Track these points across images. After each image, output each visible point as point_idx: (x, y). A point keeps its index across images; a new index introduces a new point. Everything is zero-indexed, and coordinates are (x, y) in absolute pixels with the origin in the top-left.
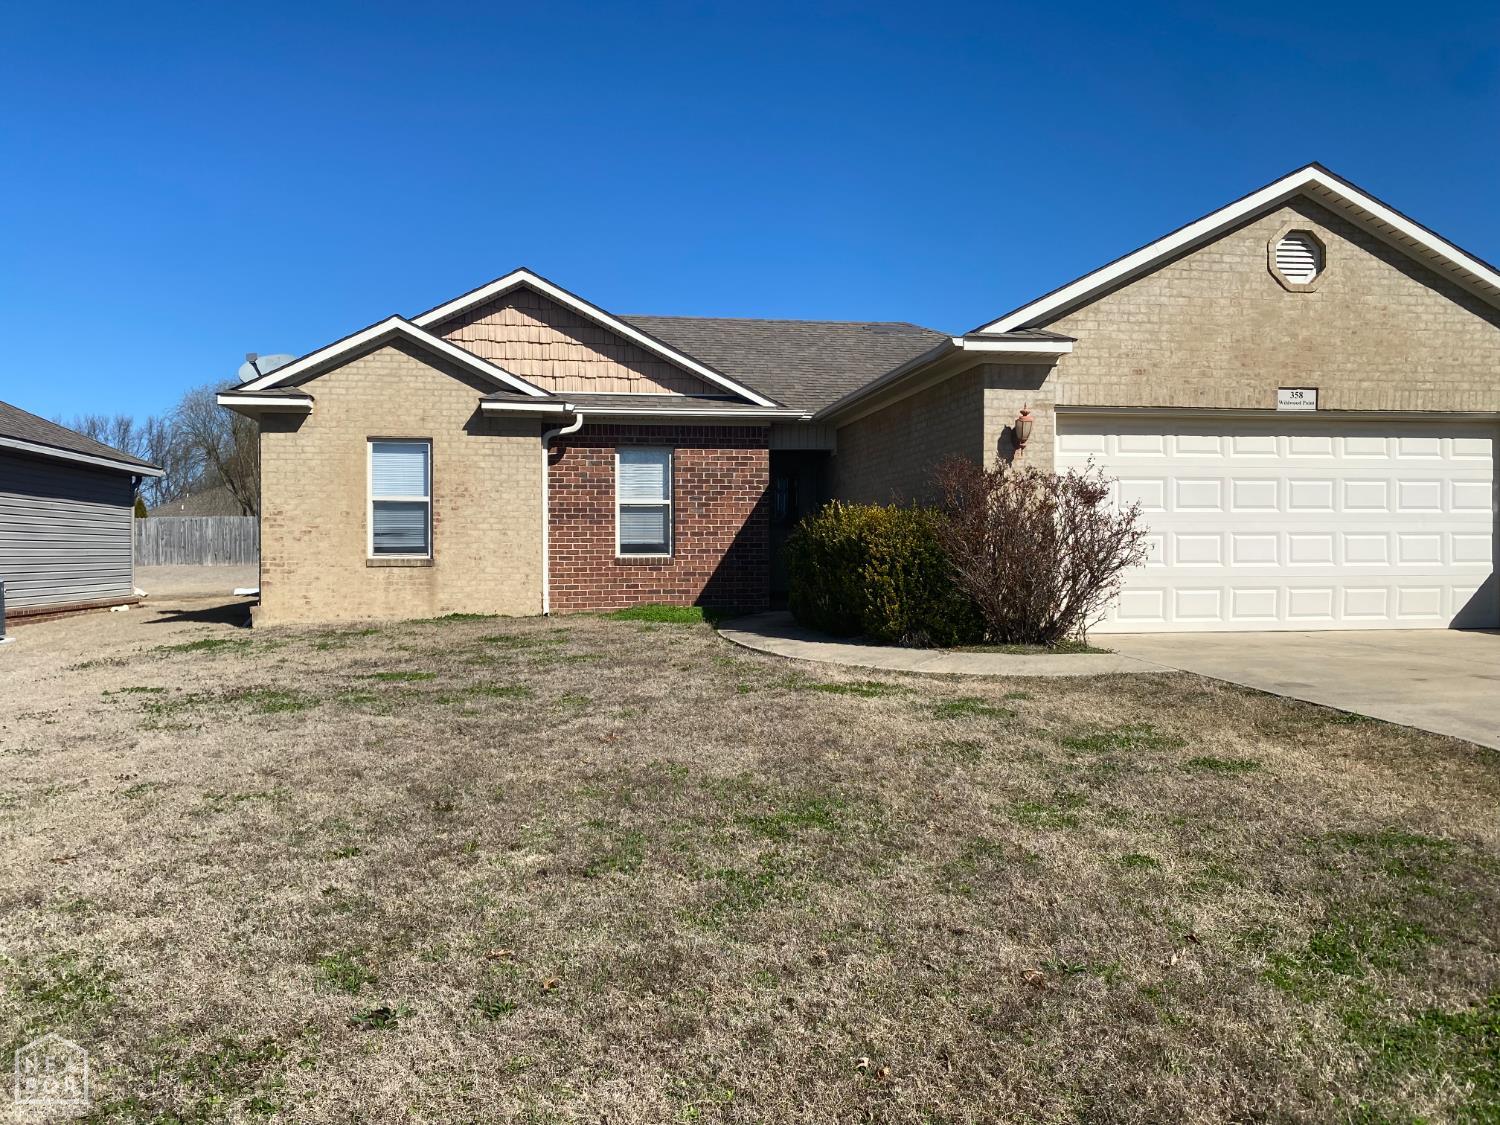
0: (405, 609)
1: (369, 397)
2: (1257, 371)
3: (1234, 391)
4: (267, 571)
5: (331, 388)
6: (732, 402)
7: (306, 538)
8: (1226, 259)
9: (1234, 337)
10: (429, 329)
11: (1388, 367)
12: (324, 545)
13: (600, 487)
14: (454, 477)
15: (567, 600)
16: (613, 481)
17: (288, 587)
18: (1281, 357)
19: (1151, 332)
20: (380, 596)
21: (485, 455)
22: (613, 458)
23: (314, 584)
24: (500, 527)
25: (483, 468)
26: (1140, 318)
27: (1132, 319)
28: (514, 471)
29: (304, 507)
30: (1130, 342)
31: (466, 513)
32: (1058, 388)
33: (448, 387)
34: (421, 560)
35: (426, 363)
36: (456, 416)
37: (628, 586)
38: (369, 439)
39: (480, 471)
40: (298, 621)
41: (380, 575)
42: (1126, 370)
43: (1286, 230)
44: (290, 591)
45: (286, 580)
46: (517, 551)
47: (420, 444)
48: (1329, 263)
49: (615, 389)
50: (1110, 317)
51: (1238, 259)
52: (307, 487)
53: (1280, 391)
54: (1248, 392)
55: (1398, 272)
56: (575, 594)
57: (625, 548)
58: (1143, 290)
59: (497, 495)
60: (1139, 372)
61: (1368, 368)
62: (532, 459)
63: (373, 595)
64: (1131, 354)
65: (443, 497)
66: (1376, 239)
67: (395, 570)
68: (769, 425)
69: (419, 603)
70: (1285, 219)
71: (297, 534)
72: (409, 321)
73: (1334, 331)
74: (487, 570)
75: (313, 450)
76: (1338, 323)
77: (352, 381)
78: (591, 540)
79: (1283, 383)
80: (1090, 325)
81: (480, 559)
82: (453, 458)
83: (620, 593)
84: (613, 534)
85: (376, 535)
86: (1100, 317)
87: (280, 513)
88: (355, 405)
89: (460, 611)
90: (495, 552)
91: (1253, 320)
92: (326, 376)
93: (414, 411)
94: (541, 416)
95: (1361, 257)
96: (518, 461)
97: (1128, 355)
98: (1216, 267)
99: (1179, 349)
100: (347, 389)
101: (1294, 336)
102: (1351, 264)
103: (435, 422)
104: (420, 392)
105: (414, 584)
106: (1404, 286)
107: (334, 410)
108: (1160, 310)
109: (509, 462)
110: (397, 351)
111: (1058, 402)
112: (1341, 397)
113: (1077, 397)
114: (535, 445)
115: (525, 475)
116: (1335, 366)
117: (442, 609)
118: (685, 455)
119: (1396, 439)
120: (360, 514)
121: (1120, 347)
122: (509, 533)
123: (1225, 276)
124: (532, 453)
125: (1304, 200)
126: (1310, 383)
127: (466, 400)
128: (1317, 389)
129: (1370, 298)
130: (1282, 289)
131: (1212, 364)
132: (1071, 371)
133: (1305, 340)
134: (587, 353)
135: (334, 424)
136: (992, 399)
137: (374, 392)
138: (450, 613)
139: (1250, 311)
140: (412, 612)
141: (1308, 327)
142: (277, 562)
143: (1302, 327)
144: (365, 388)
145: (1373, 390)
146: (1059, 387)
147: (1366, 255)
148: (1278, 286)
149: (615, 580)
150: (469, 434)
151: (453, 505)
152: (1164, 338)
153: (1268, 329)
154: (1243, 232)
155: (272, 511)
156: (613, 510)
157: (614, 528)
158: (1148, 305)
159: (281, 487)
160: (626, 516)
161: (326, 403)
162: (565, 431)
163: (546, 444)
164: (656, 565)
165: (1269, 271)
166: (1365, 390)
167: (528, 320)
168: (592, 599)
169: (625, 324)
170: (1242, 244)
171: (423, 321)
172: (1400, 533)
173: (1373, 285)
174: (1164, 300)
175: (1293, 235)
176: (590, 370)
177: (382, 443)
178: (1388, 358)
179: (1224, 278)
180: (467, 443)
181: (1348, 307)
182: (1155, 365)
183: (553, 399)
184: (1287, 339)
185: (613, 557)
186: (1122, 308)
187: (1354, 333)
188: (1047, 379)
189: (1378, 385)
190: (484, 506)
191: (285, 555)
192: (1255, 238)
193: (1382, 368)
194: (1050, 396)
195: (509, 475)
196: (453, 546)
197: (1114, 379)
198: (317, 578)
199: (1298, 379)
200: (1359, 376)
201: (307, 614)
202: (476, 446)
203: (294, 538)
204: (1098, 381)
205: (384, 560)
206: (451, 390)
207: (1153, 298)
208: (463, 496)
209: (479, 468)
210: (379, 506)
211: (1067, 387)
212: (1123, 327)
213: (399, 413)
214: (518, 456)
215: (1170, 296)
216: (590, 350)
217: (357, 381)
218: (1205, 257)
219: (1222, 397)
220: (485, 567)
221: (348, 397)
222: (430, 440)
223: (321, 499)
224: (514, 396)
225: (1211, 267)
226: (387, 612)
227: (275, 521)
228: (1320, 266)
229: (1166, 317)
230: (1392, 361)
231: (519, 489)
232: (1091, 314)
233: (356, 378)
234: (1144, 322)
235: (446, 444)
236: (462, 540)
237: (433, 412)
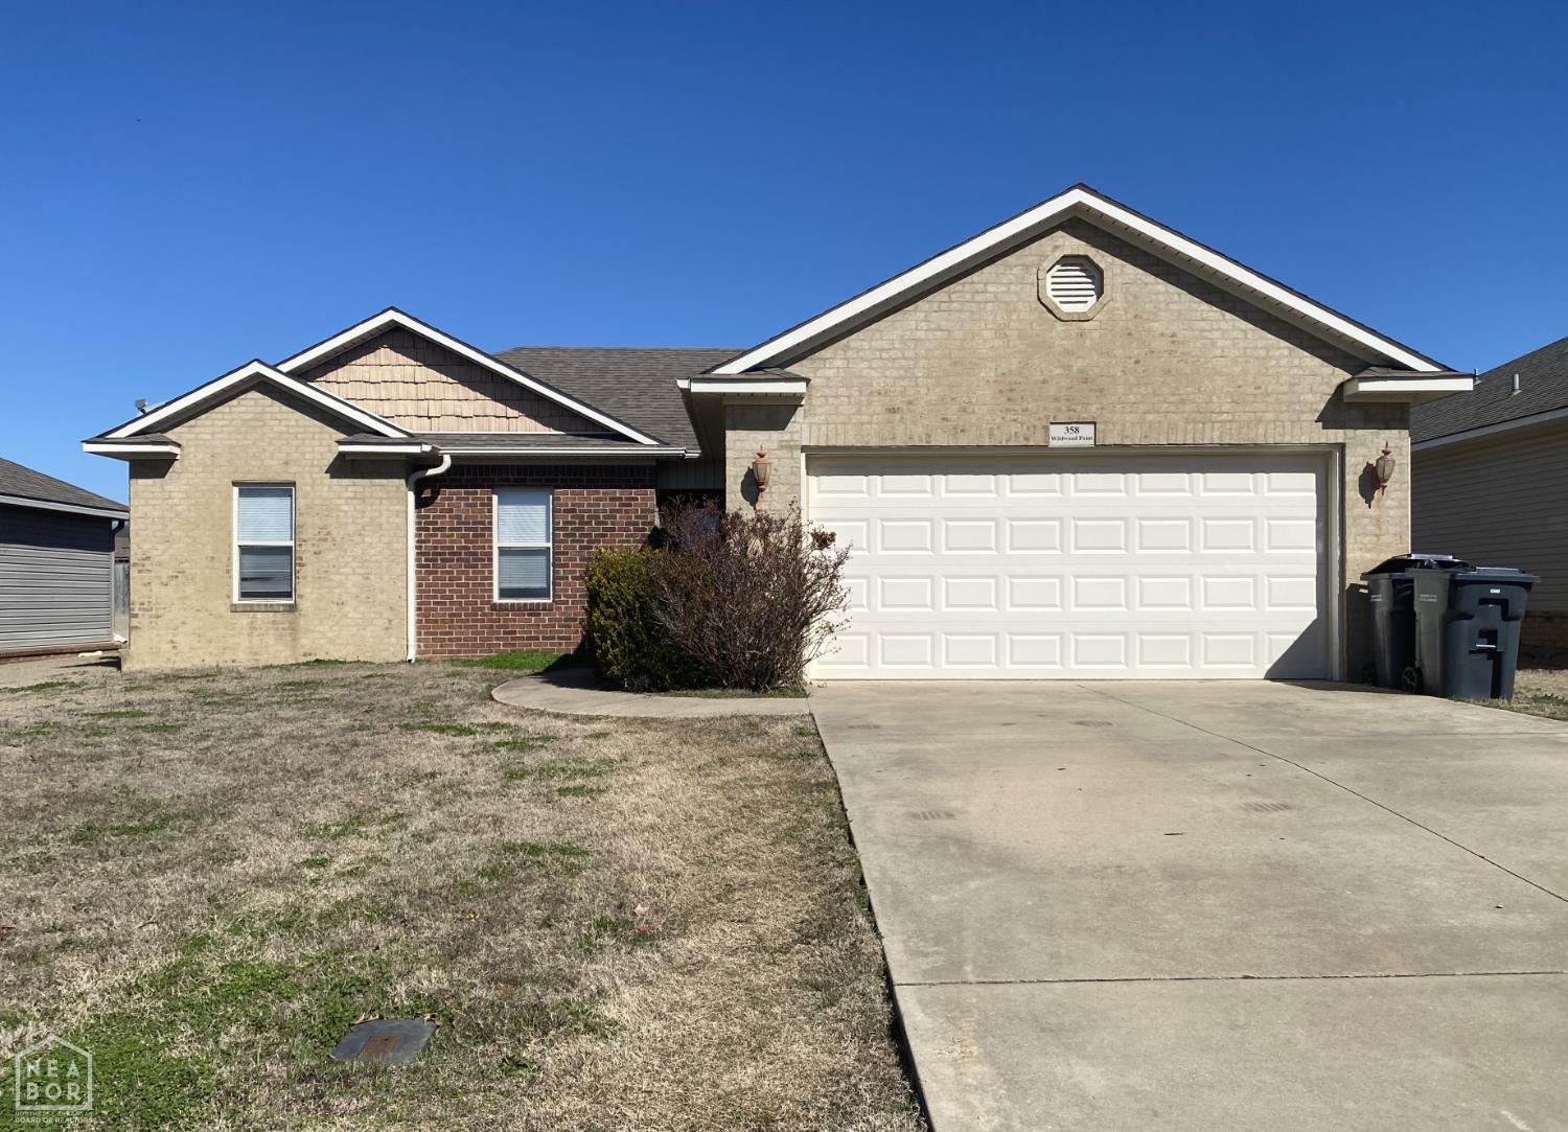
0: (268, 654)
1: (234, 442)
2: (1025, 405)
3: (998, 427)
4: (136, 616)
5: (197, 434)
6: (613, 440)
7: (173, 583)
8: (991, 288)
9: (999, 370)
10: (293, 374)
11: (1177, 397)
12: (190, 590)
13: (476, 529)
14: (317, 520)
15: (441, 646)
16: (490, 523)
17: (155, 632)
18: (1052, 390)
19: (907, 369)
20: (244, 641)
21: (347, 498)
22: (491, 499)
23: (180, 630)
24: (362, 571)
25: (346, 512)
26: (893, 354)
27: (884, 355)
28: (376, 514)
29: (171, 551)
30: (883, 379)
31: (329, 557)
32: (803, 429)
33: (311, 430)
34: (284, 605)
35: (290, 407)
36: (318, 460)
37: (505, 633)
38: (235, 484)
39: (342, 514)
40: (165, 665)
41: (244, 620)
42: (878, 409)
43: (1058, 255)
44: (158, 635)
45: (154, 625)
46: (379, 596)
47: (284, 489)
48: (1107, 288)
49: (493, 428)
50: (861, 354)
51: (1004, 288)
52: (174, 533)
53: (1052, 427)
54: (1015, 428)
55: (1189, 296)
56: (450, 640)
57: (504, 593)
58: (897, 324)
59: (360, 539)
60: (893, 411)
61: (1155, 400)
62: (395, 501)
63: (237, 640)
64: (883, 392)
65: (305, 541)
66: (1163, 261)
67: (259, 615)
68: (654, 463)
69: (281, 648)
70: (1058, 244)
71: (164, 580)
72: (274, 368)
73: (1114, 361)
74: (349, 615)
75: (180, 495)
76: (1119, 352)
77: (217, 426)
78: (467, 585)
79: (1054, 418)
80: (839, 363)
81: (343, 603)
82: (316, 502)
83: (497, 639)
84: (491, 578)
85: (243, 579)
86: (850, 354)
87: (148, 558)
88: (220, 450)
89: (321, 657)
90: (357, 597)
91: (1020, 352)
92: (192, 422)
93: (277, 455)
94: (404, 458)
95: (1145, 281)
96: (381, 503)
97: (880, 393)
98: (979, 298)
99: (938, 385)
100: (213, 434)
101: (1068, 368)
102: (1134, 288)
103: (299, 466)
104: (284, 436)
105: (277, 629)
106: (1196, 310)
107: (201, 456)
108: (916, 345)
109: (371, 505)
110: (261, 396)
111: (805, 443)
112: (1123, 431)
113: (825, 438)
114: (398, 487)
115: (388, 517)
116: (1115, 399)
117: (305, 655)
118: (567, 496)
119: (1201, 475)
120: (225, 559)
121: (872, 385)
122: (372, 577)
123: (989, 306)
124: (396, 497)
125: (1076, 222)
126: (1085, 416)
127: (327, 444)
128: (1095, 423)
129: (1156, 325)
130: (1053, 318)
131: (974, 400)
132: (819, 411)
133: (1081, 371)
134: (463, 391)
135: (200, 469)
136: (735, 441)
137: (239, 436)
138: (313, 658)
139: (1018, 343)
140: (275, 657)
141: (1083, 358)
142: (144, 607)
143: (1077, 358)
144: (230, 433)
145: (1160, 422)
146: (805, 427)
147: (1151, 278)
148: (1050, 315)
149: (492, 627)
150: (332, 477)
151: (315, 549)
152: (920, 375)
153: (1037, 361)
154: (1010, 259)
155: (140, 556)
156: (491, 554)
157: (491, 572)
158: (903, 340)
159: (150, 533)
160: (505, 558)
161: (192, 449)
162: (431, 472)
163: (412, 485)
164: (534, 610)
165: (1039, 299)
166: (1151, 424)
167: (402, 359)
168: (468, 646)
169: (497, 361)
170: (1008, 272)
171: (286, 368)
172: (1205, 576)
173: (1160, 310)
174: (921, 334)
175: (1067, 261)
176: (467, 409)
177: (249, 489)
178: (1177, 389)
179: (988, 308)
180: (330, 486)
181: (1130, 334)
182: (910, 403)
183: (412, 439)
184: (1058, 371)
185: (489, 603)
186: (873, 343)
187: (1137, 362)
188: (793, 419)
189: (1166, 417)
190: (346, 550)
191: (153, 600)
192: (1023, 265)
193: (1172, 399)
194: (796, 437)
195: (371, 518)
196: (315, 591)
197: (865, 418)
198: (184, 623)
199: (1072, 413)
200: (1142, 408)
201: (173, 658)
202: (339, 489)
203: (162, 584)
204: (847, 421)
205: (247, 605)
206: (313, 433)
207: (908, 333)
208: (325, 540)
209: (342, 511)
210: (245, 550)
211: (814, 427)
212: (875, 364)
213: (263, 457)
214: (381, 498)
215: (927, 330)
216: (467, 389)
217: (222, 427)
218: (967, 288)
219: (985, 433)
220: (349, 612)
221: (215, 443)
222: (294, 484)
223: (188, 545)
224: (375, 438)
225: (973, 298)
226: (251, 657)
227: (143, 566)
228: (1100, 292)
229: (923, 351)
230: (1182, 392)
231: (382, 532)
232: (840, 352)
233: (221, 423)
234: (898, 359)
235: (309, 488)
236: (324, 584)
237: (296, 456)
